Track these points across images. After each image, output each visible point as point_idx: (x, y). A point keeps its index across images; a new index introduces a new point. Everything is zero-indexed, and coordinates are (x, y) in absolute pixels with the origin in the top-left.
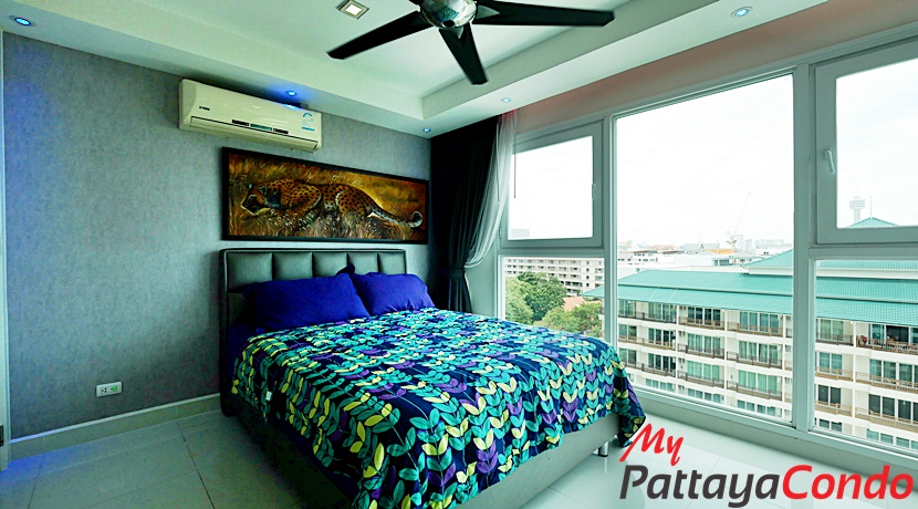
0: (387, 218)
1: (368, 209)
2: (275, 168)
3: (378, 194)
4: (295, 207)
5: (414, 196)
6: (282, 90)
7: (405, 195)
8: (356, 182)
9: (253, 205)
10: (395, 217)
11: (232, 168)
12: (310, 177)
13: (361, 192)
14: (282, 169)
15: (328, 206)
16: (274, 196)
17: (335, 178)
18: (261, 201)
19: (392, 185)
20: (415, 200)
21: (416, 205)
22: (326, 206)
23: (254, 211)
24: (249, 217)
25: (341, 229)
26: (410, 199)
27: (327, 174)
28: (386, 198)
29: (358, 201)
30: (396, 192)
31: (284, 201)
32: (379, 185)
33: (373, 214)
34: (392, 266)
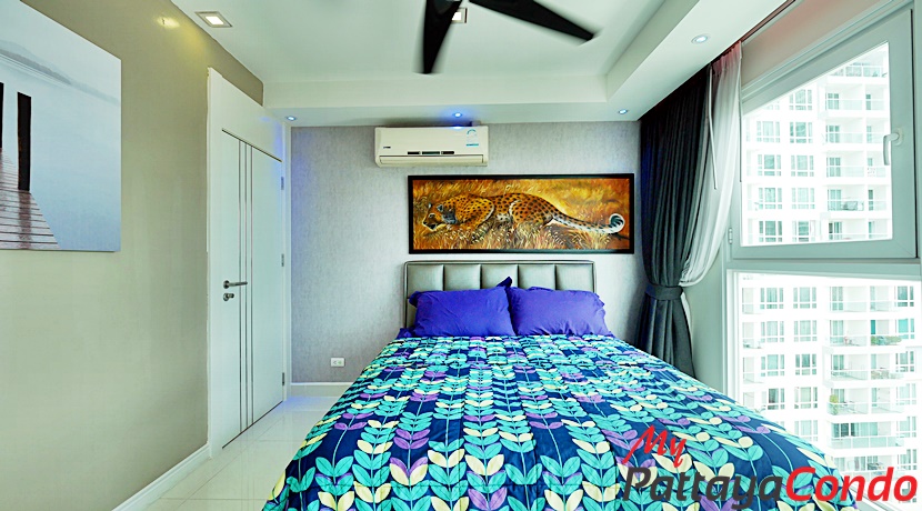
0: (572, 225)
1: (547, 216)
2: (450, 187)
3: (559, 198)
4: (468, 221)
5: (610, 196)
6: (448, 115)
7: (598, 195)
8: (533, 189)
9: (432, 223)
10: (584, 223)
11: (415, 192)
12: (483, 190)
13: (543, 201)
14: (456, 187)
15: (501, 217)
16: (450, 213)
17: (509, 187)
18: (438, 218)
19: (580, 185)
20: (613, 201)
21: (615, 206)
22: (499, 217)
23: (433, 227)
24: (429, 234)
25: (516, 240)
26: (605, 200)
27: (499, 184)
28: (570, 201)
29: (536, 209)
30: (584, 193)
31: (458, 217)
32: (561, 188)
33: (553, 222)
34: (574, 279)
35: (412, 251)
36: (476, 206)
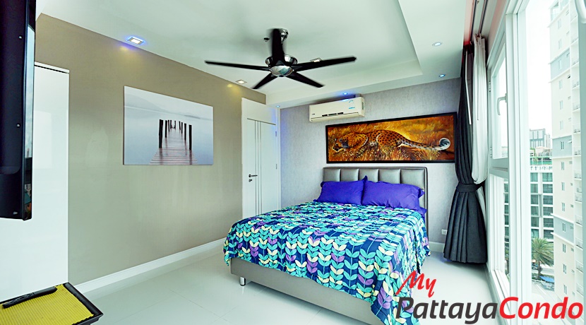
0: (414, 146)
1: (398, 142)
2: (345, 130)
3: (406, 131)
4: (355, 147)
5: (439, 127)
6: (340, 94)
7: (431, 127)
8: (390, 127)
9: (337, 148)
10: (422, 145)
11: (329, 133)
12: (362, 130)
13: (396, 133)
14: (348, 129)
15: (372, 143)
16: (345, 143)
17: (376, 127)
18: (340, 145)
19: (419, 123)
20: (441, 130)
21: (443, 133)
22: (371, 144)
23: (337, 150)
24: (335, 153)
25: (380, 156)
26: (436, 130)
27: (370, 126)
28: (413, 132)
29: (392, 137)
30: (422, 127)
31: (350, 144)
32: (406, 125)
33: (402, 145)
35: (328, 162)
36: (358, 138)
